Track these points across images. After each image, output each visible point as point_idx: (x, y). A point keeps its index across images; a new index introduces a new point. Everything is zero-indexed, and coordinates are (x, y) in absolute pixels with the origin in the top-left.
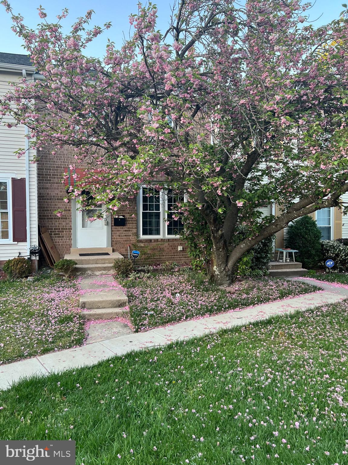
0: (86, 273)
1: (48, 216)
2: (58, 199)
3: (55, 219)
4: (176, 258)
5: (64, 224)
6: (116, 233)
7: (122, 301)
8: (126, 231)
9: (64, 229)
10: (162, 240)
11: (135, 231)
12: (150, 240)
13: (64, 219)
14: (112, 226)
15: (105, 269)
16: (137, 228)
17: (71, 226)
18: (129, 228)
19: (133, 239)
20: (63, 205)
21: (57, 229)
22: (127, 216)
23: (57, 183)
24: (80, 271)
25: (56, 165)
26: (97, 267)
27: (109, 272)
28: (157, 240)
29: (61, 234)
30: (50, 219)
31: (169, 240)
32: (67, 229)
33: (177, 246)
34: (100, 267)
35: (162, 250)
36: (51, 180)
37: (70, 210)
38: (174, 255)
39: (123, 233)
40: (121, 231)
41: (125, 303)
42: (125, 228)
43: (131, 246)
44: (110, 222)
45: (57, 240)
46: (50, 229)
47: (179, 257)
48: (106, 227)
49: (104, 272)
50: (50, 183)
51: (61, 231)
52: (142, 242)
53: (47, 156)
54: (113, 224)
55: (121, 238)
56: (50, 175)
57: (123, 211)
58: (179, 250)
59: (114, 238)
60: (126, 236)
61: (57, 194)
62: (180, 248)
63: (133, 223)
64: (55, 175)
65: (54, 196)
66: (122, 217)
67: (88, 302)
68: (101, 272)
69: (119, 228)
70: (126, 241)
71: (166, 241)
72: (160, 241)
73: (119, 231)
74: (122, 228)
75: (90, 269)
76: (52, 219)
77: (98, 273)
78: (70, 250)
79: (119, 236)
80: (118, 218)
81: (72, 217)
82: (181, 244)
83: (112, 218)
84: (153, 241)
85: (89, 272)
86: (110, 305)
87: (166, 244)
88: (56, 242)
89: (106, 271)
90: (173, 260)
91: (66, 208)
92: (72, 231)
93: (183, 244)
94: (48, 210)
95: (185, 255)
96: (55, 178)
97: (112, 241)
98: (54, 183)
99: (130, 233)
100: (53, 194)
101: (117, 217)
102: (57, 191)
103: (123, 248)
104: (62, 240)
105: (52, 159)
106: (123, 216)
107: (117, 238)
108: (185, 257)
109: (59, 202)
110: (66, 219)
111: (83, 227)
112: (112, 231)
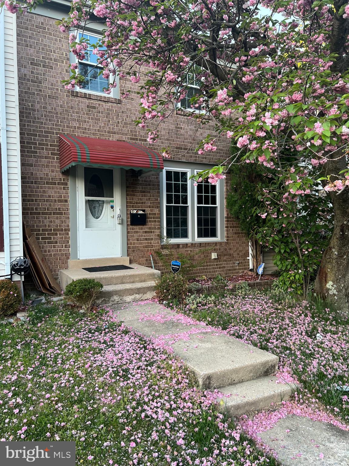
0: (112, 299)
1: (32, 209)
2: (47, 183)
3: (43, 214)
4: (209, 269)
5: (58, 222)
6: (133, 236)
7: (270, 364)
8: (146, 232)
9: (58, 230)
10: (192, 244)
11: (157, 232)
12: (178, 246)
13: (58, 214)
14: (128, 225)
15: (139, 291)
16: (161, 228)
17: (68, 226)
18: (150, 228)
19: (156, 244)
20: (55, 192)
21: (47, 230)
22: (148, 211)
23: (46, 158)
24: (102, 297)
25: (44, 128)
26: (126, 290)
27: (145, 295)
28: (187, 244)
29: (54, 238)
30: (35, 213)
31: (200, 244)
32: (62, 230)
33: (211, 253)
34: (131, 289)
35: (192, 258)
36: (36, 152)
37: (66, 201)
38: (207, 266)
39: (142, 236)
40: (139, 232)
41: (274, 366)
42: (145, 228)
43: (153, 253)
44: (125, 219)
45: (47, 247)
46: (35, 230)
47: (213, 268)
48: (119, 227)
49: (138, 296)
50: (35, 157)
51: (53, 234)
52: (168, 248)
53: (30, 113)
54: (129, 223)
55: (140, 244)
56: (36, 144)
57: (142, 203)
58: (213, 257)
59: (131, 244)
60: (146, 239)
61: (47, 175)
62: (214, 256)
63: (155, 221)
64: (43, 144)
65: (41, 178)
66: (141, 212)
67: (216, 373)
68: (133, 297)
69: (137, 228)
70: (146, 247)
71: (198, 246)
72: (189, 247)
73: (137, 232)
74: (142, 229)
75: (116, 293)
76: (39, 213)
77: (129, 298)
78: (67, 263)
79: (138, 240)
80: (137, 214)
81: (70, 211)
82: (215, 250)
83: (127, 214)
84: (181, 246)
85: (116, 298)
86: (251, 374)
87: (197, 250)
88: (45, 251)
89: (141, 295)
90: (206, 272)
91: (61, 197)
92: (70, 233)
93: (217, 250)
94: (32, 200)
95: (219, 265)
96: (43, 149)
97: (128, 248)
98: (42, 157)
99: (153, 236)
100: (40, 174)
101: (135, 212)
102: (46, 171)
103: (142, 257)
104: (54, 247)
105: (38, 119)
106: (144, 211)
107: (134, 243)
108: (220, 268)
109: (49, 188)
110: (61, 214)
111: (87, 227)
112: (128, 233)
